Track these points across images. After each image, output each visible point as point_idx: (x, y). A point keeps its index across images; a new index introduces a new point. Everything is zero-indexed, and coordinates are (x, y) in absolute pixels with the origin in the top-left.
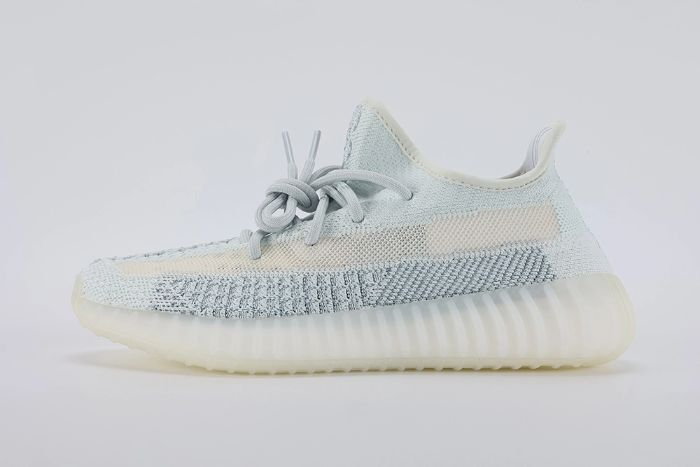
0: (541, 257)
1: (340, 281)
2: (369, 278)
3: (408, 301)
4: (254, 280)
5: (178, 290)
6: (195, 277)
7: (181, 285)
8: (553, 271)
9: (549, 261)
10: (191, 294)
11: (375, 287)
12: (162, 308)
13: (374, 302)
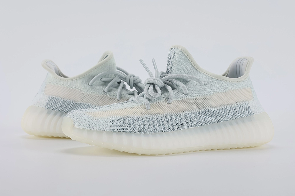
0: (248, 107)
1: (183, 117)
2: (193, 116)
3: (206, 124)
4: (151, 118)
5: (121, 123)
6: (127, 118)
7: (122, 120)
8: (253, 112)
9: (251, 108)
10: (127, 124)
11: (195, 119)
12: (117, 130)
13: (195, 125)
